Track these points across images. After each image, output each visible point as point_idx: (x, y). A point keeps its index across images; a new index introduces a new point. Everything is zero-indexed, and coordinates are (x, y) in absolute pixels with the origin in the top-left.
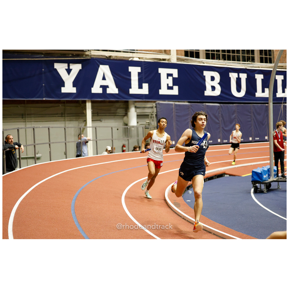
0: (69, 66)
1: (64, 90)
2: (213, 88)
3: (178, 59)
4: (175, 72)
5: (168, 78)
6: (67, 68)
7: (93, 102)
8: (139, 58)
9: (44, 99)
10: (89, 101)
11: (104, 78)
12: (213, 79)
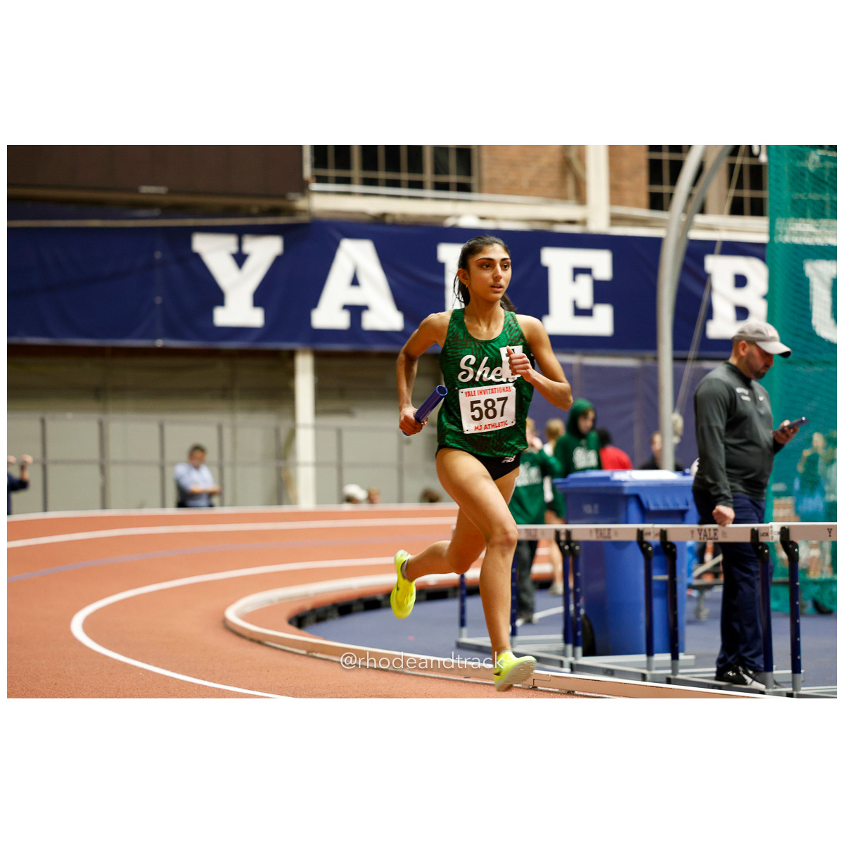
0: (240, 244)
1: (223, 317)
2: (742, 313)
3: (615, 219)
4: (602, 264)
5: (574, 280)
6: (234, 249)
7: (319, 356)
8: (482, 218)
9: (160, 343)
10: (304, 352)
11: (355, 282)
12: (741, 281)
